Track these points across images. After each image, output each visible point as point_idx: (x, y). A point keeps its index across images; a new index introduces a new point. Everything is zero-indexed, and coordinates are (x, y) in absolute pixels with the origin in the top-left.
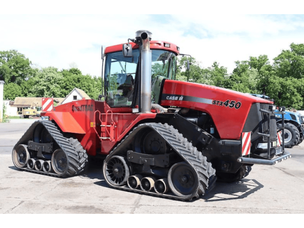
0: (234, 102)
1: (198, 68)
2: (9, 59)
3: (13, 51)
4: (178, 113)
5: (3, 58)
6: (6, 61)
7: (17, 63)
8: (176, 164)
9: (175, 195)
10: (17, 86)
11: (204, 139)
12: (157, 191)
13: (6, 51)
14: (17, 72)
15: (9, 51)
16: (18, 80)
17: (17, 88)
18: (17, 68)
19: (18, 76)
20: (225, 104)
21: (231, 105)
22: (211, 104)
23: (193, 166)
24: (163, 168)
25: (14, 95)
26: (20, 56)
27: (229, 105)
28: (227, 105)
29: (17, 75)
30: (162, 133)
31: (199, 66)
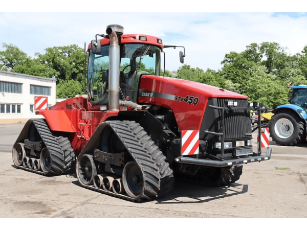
0: (193, 98)
1: (282, 56)
2: (70, 54)
3: (74, 45)
4: (148, 110)
5: (64, 54)
6: (67, 57)
7: (77, 58)
8: (128, 163)
9: (128, 196)
10: (77, 83)
11: (165, 138)
12: (114, 191)
13: (66, 46)
14: (77, 68)
15: (69, 46)
16: (80, 77)
17: (78, 85)
18: (77, 64)
19: (79, 73)
20: (185, 100)
21: (190, 101)
22: (174, 100)
23: (140, 165)
24: (119, 167)
25: (74, 93)
26: (80, 51)
27: (189, 100)
28: (187, 100)
29: (78, 71)
30: (118, 130)
31: (284, 52)
